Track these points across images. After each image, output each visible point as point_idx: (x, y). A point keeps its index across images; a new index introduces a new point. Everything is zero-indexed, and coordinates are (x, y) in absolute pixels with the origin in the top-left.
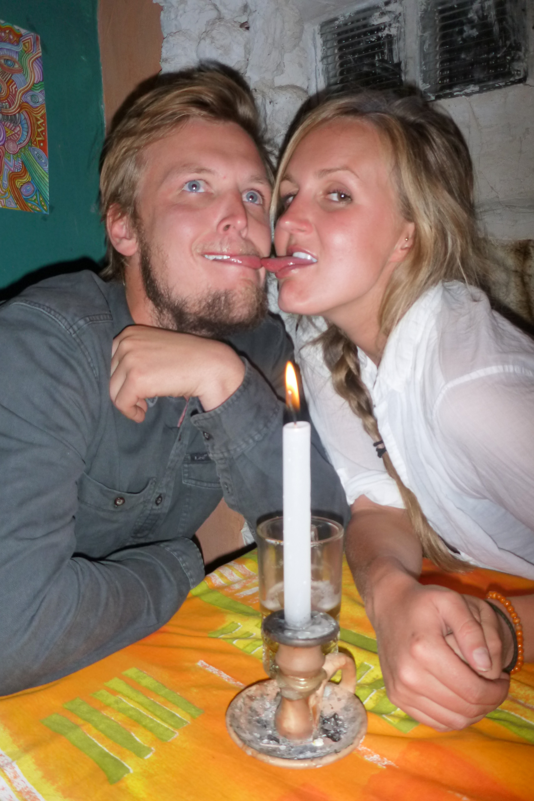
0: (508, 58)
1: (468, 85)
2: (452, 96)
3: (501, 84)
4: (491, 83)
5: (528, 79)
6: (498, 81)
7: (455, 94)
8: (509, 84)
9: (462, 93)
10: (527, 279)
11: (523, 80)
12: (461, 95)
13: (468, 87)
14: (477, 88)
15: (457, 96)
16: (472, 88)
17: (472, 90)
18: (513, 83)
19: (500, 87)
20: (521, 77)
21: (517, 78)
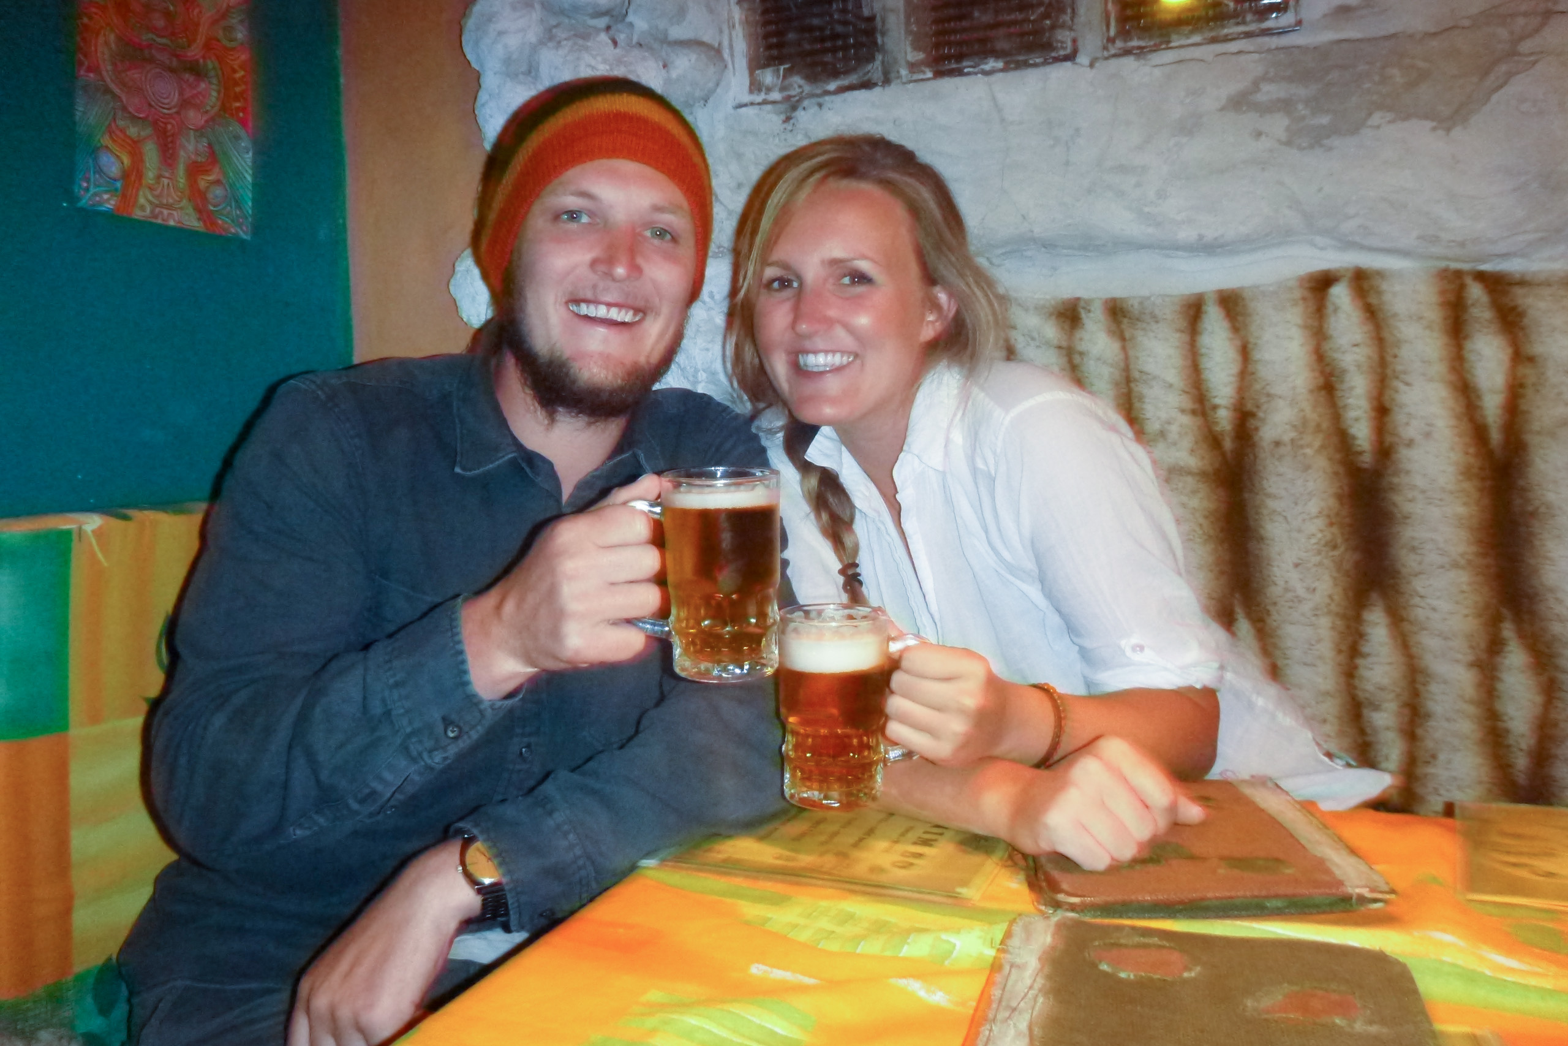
0: (1048, 22)
1: (986, 58)
2: (959, 73)
3: (1038, 60)
4: (1021, 58)
5: (1078, 55)
6: (1033, 56)
7: (966, 70)
8: (1051, 61)
9: (976, 70)
10: (1077, 359)
11: (1071, 57)
12: (976, 74)
13: (986, 61)
14: (1000, 64)
15: (969, 74)
16: (991, 64)
17: (993, 67)
18: (1057, 60)
19: (1035, 65)
20: (1068, 51)
21: (1062, 53)
